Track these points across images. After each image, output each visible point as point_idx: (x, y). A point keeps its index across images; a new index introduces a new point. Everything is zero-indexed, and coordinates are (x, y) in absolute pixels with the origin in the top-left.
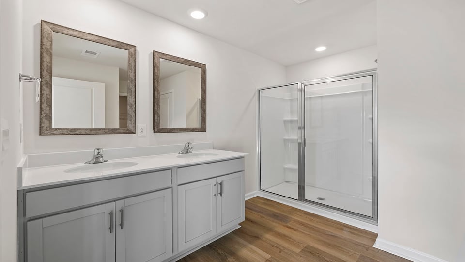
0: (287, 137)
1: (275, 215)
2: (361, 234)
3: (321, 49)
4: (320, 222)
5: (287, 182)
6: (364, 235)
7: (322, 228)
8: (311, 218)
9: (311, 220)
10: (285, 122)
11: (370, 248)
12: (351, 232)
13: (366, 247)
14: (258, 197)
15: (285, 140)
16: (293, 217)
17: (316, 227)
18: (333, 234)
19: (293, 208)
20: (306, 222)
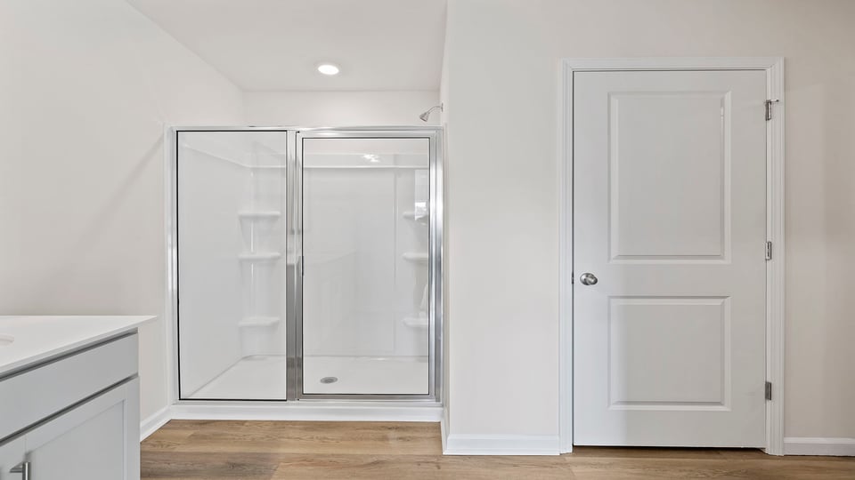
0: (245, 255)
1: (234, 465)
2: (416, 435)
3: (328, 70)
4: (342, 439)
5: (246, 358)
6: (422, 436)
7: (351, 452)
8: (321, 434)
9: (323, 440)
10: (242, 218)
11: (439, 460)
12: (400, 438)
13: (435, 460)
14: (172, 424)
15: (242, 262)
16: (282, 450)
17: (339, 455)
18: (375, 459)
19: (276, 423)
20: (315, 451)
